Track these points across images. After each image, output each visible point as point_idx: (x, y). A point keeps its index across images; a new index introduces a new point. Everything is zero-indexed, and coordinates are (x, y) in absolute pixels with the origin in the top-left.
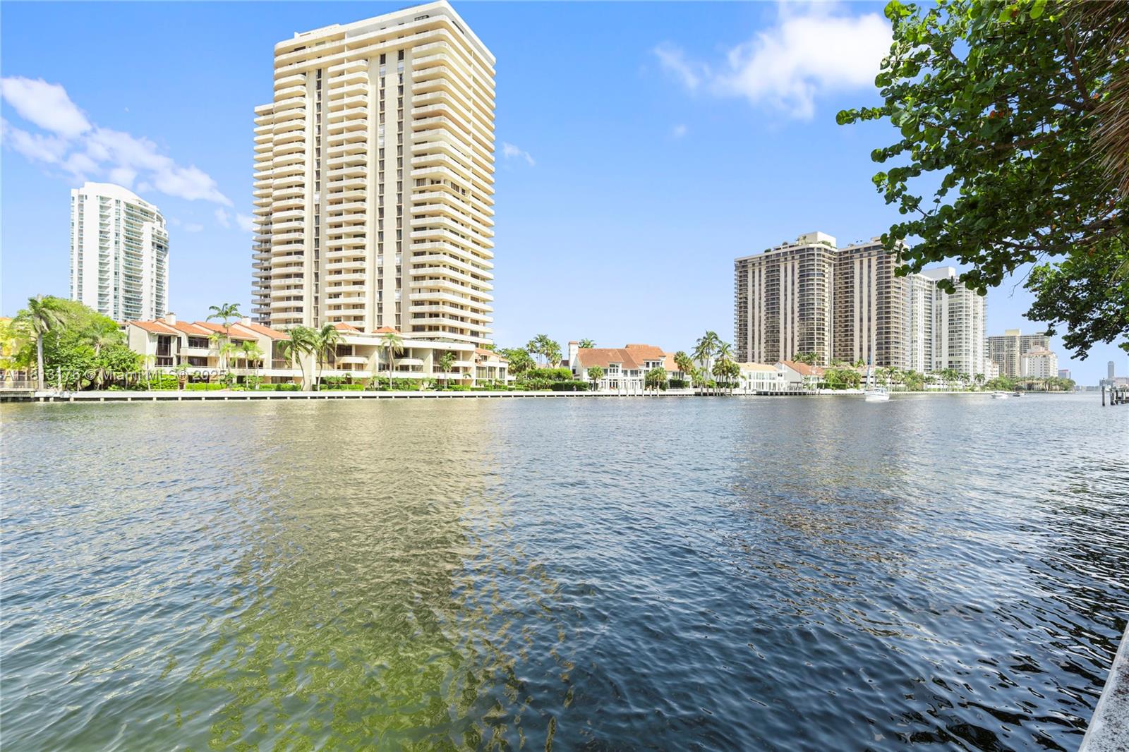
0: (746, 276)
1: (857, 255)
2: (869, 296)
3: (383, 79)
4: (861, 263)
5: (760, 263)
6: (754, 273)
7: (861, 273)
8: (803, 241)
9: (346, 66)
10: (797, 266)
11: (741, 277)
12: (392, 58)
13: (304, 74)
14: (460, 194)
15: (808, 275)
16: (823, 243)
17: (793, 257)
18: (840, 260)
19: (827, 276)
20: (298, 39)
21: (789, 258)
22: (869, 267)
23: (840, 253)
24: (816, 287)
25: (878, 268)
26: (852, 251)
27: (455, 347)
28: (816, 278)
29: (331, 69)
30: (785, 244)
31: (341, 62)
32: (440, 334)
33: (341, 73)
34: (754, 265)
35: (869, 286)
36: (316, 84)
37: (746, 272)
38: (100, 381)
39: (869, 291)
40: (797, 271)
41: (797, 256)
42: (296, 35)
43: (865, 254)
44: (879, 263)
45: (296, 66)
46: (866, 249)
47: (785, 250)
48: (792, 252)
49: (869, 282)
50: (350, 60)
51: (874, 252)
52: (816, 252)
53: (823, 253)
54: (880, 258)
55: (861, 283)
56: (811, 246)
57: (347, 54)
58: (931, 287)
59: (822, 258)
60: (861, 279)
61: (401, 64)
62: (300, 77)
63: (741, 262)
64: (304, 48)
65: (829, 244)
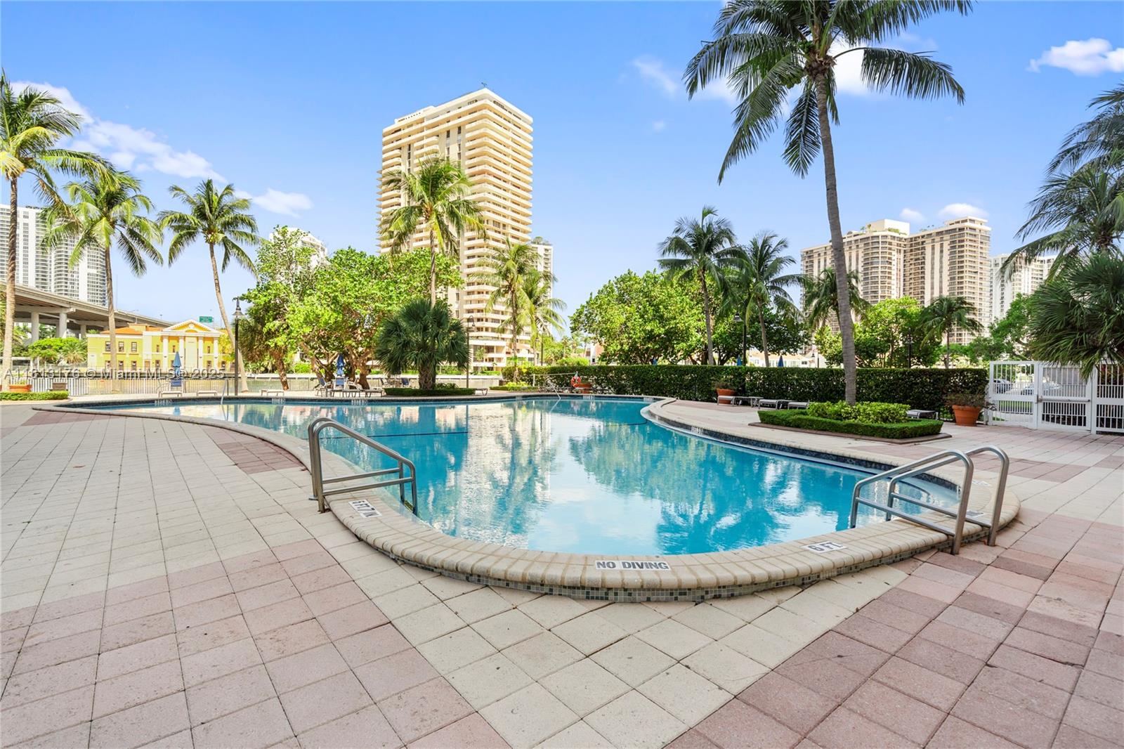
0: (812, 266)
1: (928, 241)
2: (941, 282)
3: (448, 149)
4: (933, 248)
5: (825, 253)
6: (819, 262)
7: (933, 259)
8: (868, 230)
9: (426, 141)
10: (861, 255)
11: (807, 267)
12: (454, 133)
13: (400, 149)
14: (501, 229)
15: (872, 263)
16: (889, 230)
17: (858, 246)
18: (911, 245)
19: (894, 263)
20: (397, 125)
21: (854, 247)
22: (942, 251)
23: (911, 239)
24: (880, 275)
25: (951, 253)
26: (923, 237)
27: (489, 343)
28: (880, 265)
29: (416, 145)
30: (850, 233)
31: (422, 139)
32: (483, 333)
33: (422, 147)
34: (819, 255)
35: (941, 272)
36: (407, 156)
37: (812, 262)
38: (270, 368)
39: (941, 277)
40: (861, 259)
41: (861, 245)
42: (396, 120)
43: (938, 239)
44: (952, 247)
45: (395, 144)
46: (938, 234)
47: (849, 239)
48: (856, 241)
49: (941, 267)
50: (428, 137)
51: (947, 237)
52: (880, 240)
53: (889, 240)
54: (954, 242)
55: (933, 268)
56: (875, 234)
57: (426, 132)
58: (1041, 266)
59: (887, 246)
60: (933, 264)
61: (460, 137)
62: (397, 152)
63: (807, 253)
64: (400, 130)
65: (896, 231)
